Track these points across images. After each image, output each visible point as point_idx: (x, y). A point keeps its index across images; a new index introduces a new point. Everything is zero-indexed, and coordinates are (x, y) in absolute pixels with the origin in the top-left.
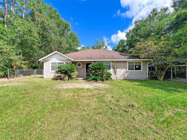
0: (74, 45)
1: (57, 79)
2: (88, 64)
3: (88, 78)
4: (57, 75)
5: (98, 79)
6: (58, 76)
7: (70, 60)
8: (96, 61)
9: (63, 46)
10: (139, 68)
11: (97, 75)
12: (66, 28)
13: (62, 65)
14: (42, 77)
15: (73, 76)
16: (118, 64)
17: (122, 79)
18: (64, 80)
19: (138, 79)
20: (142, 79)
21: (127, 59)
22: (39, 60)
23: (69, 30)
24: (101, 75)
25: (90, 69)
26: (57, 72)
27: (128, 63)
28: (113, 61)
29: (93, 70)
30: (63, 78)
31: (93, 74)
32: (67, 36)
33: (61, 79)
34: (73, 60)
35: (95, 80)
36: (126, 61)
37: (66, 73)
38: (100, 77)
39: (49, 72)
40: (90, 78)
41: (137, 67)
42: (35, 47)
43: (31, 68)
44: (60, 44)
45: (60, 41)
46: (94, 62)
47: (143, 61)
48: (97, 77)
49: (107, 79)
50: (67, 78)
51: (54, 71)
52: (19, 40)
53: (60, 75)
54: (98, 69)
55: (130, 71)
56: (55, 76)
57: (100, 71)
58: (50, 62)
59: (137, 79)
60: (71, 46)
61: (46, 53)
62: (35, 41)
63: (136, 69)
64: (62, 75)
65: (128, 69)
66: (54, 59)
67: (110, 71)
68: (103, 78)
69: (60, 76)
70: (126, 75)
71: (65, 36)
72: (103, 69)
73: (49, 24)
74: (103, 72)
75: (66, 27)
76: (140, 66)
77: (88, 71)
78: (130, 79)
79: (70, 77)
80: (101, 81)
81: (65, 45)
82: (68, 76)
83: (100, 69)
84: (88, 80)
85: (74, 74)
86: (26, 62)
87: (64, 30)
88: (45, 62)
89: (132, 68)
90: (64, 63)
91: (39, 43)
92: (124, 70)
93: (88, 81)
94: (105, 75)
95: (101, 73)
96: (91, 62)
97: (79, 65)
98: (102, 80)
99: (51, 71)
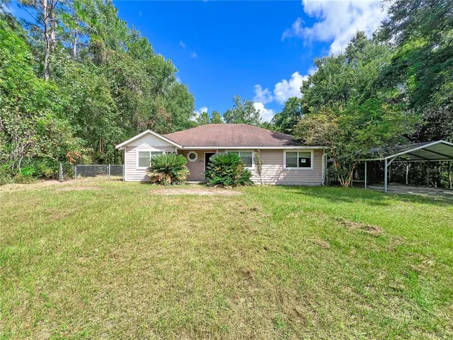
0: (182, 113)
1: (150, 183)
2: (208, 155)
3: (208, 182)
4: (151, 175)
5: (225, 183)
6: (153, 177)
7: (175, 147)
8: (223, 150)
9: (158, 115)
10: (308, 164)
11: (223, 176)
12: (165, 75)
13: (159, 155)
14: (121, 180)
15: (180, 178)
16: (265, 156)
17: (274, 183)
18: (163, 184)
19: (306, 184)
20: (313, 184)
21: (284, 145)
22: (117, 147)
23: (172, 80)
24: (231, 176)
25: (212, 165)
26: (151, 170)
27: (285, 154)
28: (256, 150)
29: (218, 166)
30: (162, 180)
31: (217, 174)
32: (166, 94)
33: (158, 182)
34: (181, 147)
35: (220, 184)
36: (282, 150)
37: (167, 171)
38: (229, 179)
39: (134, 169)
40: (211, 181)
41: (304, 161)
42: (107, 120)
43: (97, 161)
44: (154, 112)
45: (154, 106)
46: (220, 150)
47: (315, 150)
48: (223, 179)
49: (242, 184)
50: (169, 180)
51: (145, 168)
52: (76, 108)
53: (156, 175)
54: (226, 164)
55: (289, 168)
56: (146, 176)
57: (229, 169)
58: (137, 150)
59: (302, 184)
60: (176, 116)
61: (126, 131)
62: (107, 109)
63: (302, 165)
64: (160, 174)
65: (285, 166)
66: (144, 145)
67: (250, 168)
68: (235, 181)
69: (158, 177)
70: (282, 177)
71: (163, 94)
72: (237, 164)
73: (132, 73)
74: (234, 170)
75: (166, 72)
76: (308, 161)
77: (208, 169)
78: (289, 184)
79: (175, 179)
80: (230, 187)
81: (164, 114)
82: (172, 178)
83: (230, 165)
84: (208, 184)
85: (183, 174)
86: (90, 149)
87: (160, 81)
88: (127, 151)
89: (294, 163)
90: (164, 153)
91: (114, 112)
92: (277, 167)
93: (208, 186)
94: (239, 176)
95: (231, 172)
96: (215, 150)
97: (192, 156)
98: (233, 185)
99: (138, 168)
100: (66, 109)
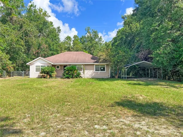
1: (41, 78)
2: (65, 66)
5: (70, 77)
6: (42, 76)
7: (50, 64)
8: (71, 65)
10: (104, 70)
11: (69, 75)
13: (44, 67)
14: (29, 77)
15: (53, 76)
16: (87, 67)
17: (90, 78)
18: (46, 78)
20: (106, 78)
21: (94, 62)
22: (27, 64)
24: (72, 75)
25: (65, 71)
26: (42, 73)
27: (95, 66)
28: (83, 65)
29: (67, 71)
30: (46, 77)
31: (67, 74)
33: (44, 77)
34: (53, 64)
35: (68, 78)
37: (48, 73)
40: (65, 77)
41: (102, 69)
44: (40, 46)
45: (40, 43)
46: (69, 65)
47: (106, 64)
49: (77, 77)
50: (48, 76)
51: (39, 72)
53: (44, 75)
54: (70, 70)
55: (97, 71)
56: (39, 76)
58: (35, 65)
59: (102, 78)
60: (50, 46)
64: (45, 74)
65: (95, 70)
66: (38, 63)
67: (81, 72)
68: (74, 77)
70: (93, 75)
72: (75, 70)
76: (104, 68)
79: (51, 76)
82: (49, 76)
83: (72, 70)
85: (54, 74)
88: (31, 65)
89: (98, 69)
90: (46, 66)
92: (92, 71)
93: (63, 78)
94: (75, 75)
95: (72, 73)
96: (67, 65)
97: (58, 67)
98: (72, 78)
99: (35, 72)
100: (5, 49)
